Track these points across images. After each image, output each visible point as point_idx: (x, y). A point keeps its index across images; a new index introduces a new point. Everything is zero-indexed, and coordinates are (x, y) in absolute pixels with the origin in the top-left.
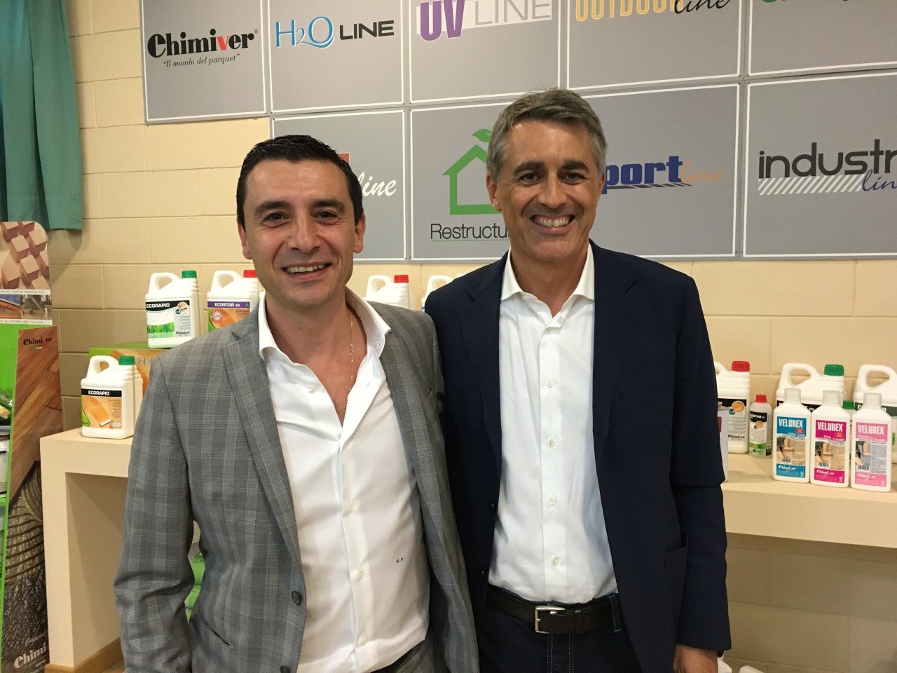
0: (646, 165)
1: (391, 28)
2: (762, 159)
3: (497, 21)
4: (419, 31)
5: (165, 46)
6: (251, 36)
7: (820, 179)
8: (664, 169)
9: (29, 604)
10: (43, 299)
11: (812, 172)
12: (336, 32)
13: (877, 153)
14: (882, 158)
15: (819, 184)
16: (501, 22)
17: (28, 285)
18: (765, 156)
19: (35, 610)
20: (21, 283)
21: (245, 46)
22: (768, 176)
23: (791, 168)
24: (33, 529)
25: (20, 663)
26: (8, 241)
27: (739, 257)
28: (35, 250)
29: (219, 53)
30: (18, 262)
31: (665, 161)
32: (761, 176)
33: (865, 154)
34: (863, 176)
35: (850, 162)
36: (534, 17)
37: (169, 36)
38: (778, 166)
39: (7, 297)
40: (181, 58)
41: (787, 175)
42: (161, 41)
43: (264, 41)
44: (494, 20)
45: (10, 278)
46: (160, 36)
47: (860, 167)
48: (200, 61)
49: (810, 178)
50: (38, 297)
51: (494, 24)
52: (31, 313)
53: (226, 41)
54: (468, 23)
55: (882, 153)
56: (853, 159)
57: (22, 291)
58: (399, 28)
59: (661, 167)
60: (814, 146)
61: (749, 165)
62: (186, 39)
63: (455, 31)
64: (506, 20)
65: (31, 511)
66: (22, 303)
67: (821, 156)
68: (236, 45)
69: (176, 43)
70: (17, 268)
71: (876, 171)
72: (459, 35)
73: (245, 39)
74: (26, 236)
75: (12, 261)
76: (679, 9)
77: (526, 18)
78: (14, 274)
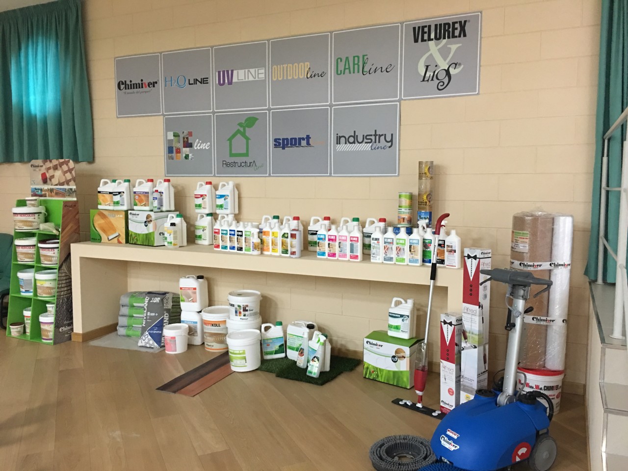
0: (299, 138)
1: (207, 81)
2: (337, 137)
3: (245, 79)
4: (217, 82)
5: (124, 86)
6: (156, 83)
7: (357, 145)
8: (304, 140)
9: (66, 308)
10: (73, 190)
11: (354, 142)
12: (187, 82)
13: (375, 135)
14: (377, 137)
15: (356, 147)
16: (247, 80)
17: (68, 184)
18: (338, 135)
19: (68, 311)
20: (65, 183)
21: (154, 86)
22: (339, 144)
23: (347, 141)
24: (68, 279)
25: (62, 330)
26: (61, 167)
27: (330, 176)
28: (70, 171)
29: (144, 89)
30: (64, 175)
31: (305, 137)
32: (337, 144)
33: (371, 135)
34: (371, 144)
35: (367, 139)
36: (258, 78)
37: (125, 81)
38: (343, 140)
39: (60, 189)
40: (130, 91)
41: (346, 143)
42: (123, 84)
43: (161, 85)
44: (244, 78)
45: (61, 181)
46: (122, 82)
47: (370, 141)
48: (137, 92)
49: (353, 144)
50: (71, 189)
51: (244, 80)
52: (69, 195)
53: (147, 84)
54: (235, 80)
55: (377, 135)
56: (368, 137)
57: (66, 187)
58: (210, 80)
59: (303, 139)
60: (355, 132)
61: (333, 139)
62: (132, 83)
63: (230, 83)
64: (248, 79)
65: (67, 272)
66: (66, 191)
67: (357, 136)
68: (150, 86)
69: (128, 85)
70: (64, 178)
71: (375, 142)
72: (231, 84)
73: (154, 84)
74: (67, 165)
75: (62, 174)
76: (308, 77)
77: (255, 78)
78: (63, 180)
